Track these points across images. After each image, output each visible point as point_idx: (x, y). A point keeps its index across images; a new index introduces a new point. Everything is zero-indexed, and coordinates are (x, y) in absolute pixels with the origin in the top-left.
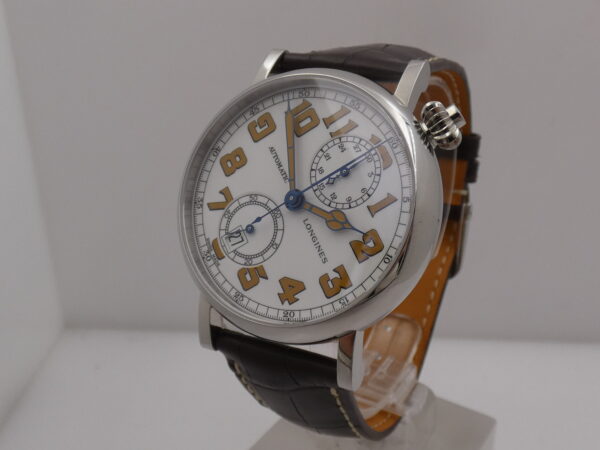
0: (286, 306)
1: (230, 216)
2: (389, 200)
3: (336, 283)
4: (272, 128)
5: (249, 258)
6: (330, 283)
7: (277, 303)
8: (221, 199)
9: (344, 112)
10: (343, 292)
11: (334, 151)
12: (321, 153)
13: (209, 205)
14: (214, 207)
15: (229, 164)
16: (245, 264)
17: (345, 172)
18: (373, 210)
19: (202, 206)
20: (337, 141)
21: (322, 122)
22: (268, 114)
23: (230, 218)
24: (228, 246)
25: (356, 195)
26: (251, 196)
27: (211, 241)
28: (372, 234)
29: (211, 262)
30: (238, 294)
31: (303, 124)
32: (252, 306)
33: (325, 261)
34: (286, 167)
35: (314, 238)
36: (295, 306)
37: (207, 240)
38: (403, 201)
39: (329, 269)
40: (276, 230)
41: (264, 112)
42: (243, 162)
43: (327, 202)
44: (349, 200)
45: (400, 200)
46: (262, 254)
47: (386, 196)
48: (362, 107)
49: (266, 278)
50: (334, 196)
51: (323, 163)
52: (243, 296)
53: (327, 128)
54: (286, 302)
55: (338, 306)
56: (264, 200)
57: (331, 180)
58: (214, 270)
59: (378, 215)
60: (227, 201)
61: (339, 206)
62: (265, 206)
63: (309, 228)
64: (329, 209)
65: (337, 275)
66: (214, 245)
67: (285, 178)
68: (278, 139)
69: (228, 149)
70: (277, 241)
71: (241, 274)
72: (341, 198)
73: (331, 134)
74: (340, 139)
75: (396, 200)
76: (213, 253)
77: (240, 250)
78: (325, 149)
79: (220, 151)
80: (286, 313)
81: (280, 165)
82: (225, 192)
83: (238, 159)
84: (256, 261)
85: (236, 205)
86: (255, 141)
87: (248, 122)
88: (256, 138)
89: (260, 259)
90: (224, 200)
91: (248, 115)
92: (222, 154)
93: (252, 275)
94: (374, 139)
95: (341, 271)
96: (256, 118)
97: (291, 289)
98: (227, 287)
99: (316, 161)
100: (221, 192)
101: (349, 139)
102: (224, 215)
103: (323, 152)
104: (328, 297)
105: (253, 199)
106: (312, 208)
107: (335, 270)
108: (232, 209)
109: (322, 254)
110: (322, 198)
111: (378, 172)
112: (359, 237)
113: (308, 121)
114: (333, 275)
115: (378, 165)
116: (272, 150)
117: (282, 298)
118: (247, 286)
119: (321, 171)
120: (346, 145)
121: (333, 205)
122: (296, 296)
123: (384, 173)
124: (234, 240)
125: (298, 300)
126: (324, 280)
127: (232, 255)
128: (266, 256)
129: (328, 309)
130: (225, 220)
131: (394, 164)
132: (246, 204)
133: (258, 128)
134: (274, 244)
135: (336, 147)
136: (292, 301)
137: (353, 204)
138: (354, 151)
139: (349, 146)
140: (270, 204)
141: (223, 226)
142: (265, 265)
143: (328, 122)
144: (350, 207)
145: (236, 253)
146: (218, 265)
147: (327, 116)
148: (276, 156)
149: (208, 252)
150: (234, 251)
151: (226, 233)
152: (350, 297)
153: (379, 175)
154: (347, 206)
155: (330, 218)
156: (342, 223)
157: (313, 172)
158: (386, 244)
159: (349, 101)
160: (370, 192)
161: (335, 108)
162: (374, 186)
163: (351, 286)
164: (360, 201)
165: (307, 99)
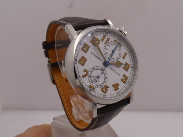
0: (117, 91)
1: (90, 76)
2: (126, 54)
3: (125, 79)
4: (88, 47)
5: (101, 85)
7: (114, 92)
8: (85, 73)
9: (104, 37)
10: (127, 80)
11: (107, 47)
12: (104, 49)
13: (82, 76)
14: (84, 76)
15: (82, 62)
16: (101, 87)
17: (113, 51)
18: (124, 58)
19: (80, 78)
20: (107, 44)
21: (101, 41)
22: (85, 43)
24: (94, 85)
25: (118, 56)
26: (93, 68)
27: (89, 86)
28: (126, 64)
29: (92, 92)
30: (104, 96)
32: (109, 96)
33: (120, 75)
35: (114, 71)
37: (88, 86)
38: (128, 53)
39: (122, 77)
40: (104, 74)
41: (83, 44)
42: (86, 60)
43: (113, 61)
44: (117, 58)
47: (124, 53)
48: (108, 34)
49: (109, 87)
50: (113, 59)
51: (106, 51)
52: (106, 95)
55: (128, 84)
56: (97, 68)
57: (111, 55)
58: (94, 93)
59: (125, 58)
60: (87, 73)
62: (98, 69)
63: (112, 69)
64: (116, 62)
65: (124, 77)
66: (90, 87)
67: (99, 59)
68: (92, 49)
69: (79, 58)
70: (106, 76)
71: (102, 90)
72: (115, 58)
73: (104, 43)
76: (91, 89)
77: (98, 84)
78: (105, 47)
80: (118, 93)
81: (96, 56)
82: (85, 70)
83: (83, 60)
84: (103, 85)
85: (90, 73)
86: (86, 53)
87: (81, 48)
89: (104, 84)
92: (78, 60)
93: (105, 89)
94: (115, 41)
95: (124, 75)
96: (82, 46)
97: (116, 86)
98: (100, 96)
99: (104, 51)
100: (84, 71)
101: (110, 43)
102: (88, 77)
104: (125, 83)
105: (94, 69)
106: (112, 64)
107: (123, 76)
108: (89, 74)
109: (118, 74)
110: (111, 60)
112: (123, 66)
113: (97, 41)
114: (123, 78)
115: (119, 47)
116: (92, 53)
117: (115, 90)
118: (105, 92)
119: (107, 54)
120: (109, 45)
121: (114, 61)
125: (119, 88)
126: (122, 80)
127: (97, 87)
128: (105, 82)
129: (126, 86)
130: (89, 78)
131: (122, 45)
132: (93, 71)
133: (84, 49)
134: (105, 78)
135: (107, 46)
136: (118, 89)
137: (118, 59)
138: (112, 45)
139: (110, 45)
140: (99, 68)
141: (90, 80)
142: (107, 84)
143: (102, 40)
144: (118, 60)
145: (97, 85)
146: (94, 91)
147: (101, 39)
148: (94, 54)
149: (90, 89)
150: (96, 85)
151: (92, 82)
152: (129, 81)
153: (120, 49)
154: (117, 60)
155: (117, 64)
156: (120, 64)
157: (105, 55)
158: (130, 64)
159: (104, 33)
160: (121, 54)
161: (102, 36)
162: (121, 52)
163: (128, 78)
164: (120, 57)
165: (94, 36)
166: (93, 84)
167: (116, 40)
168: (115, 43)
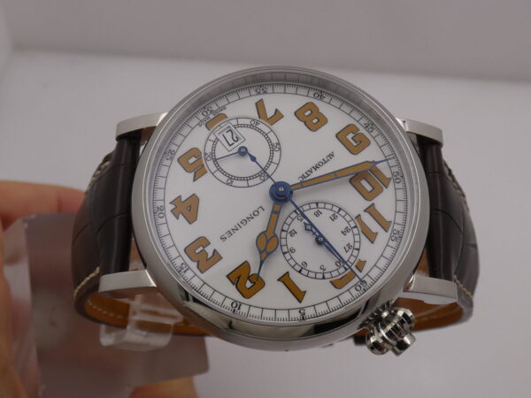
0: (169, 207)
1: (253, 126)
2: (299, 295)
3: (202, 254)
4: (354, 151)
5: (213, 156)
6: (201, 248)
7: (171, 197)
8: (270, 113)
9: (385, 225)
10: (193, 265)
11: (341, 223)
12: (336, 209)
13: (261, 100)
14: (260, 106)
15: (308, 113)
16: (205, 154)
17: (321, 241)
18: (285, 279)
19: (259, 93)
20: (352, 224)
21: (370, 203)
22: (369, 143)
23: (251, 126)
24: (221, 131)
25: (299, 257)
26: (279, 144)
27: (223, 112)
28: (258, 283)
29: (202, 117)
30: (173, 153)
31: (364, 183)
32: (163, 171)
33: (223, 238)
34: (315, 174)
35: (245, 222)
36: (170, 216)
38: (300, 309)
39: (216, 244)
40: (247, 179)
41: (370, 138)
42: (313, 128)
43: (286, 227)
44: (292, 251)
45: (301, 305)
46: (219, 169)
47: (302, 289)
48: (393, 244)
49: (194, 180)
50: (293, 233)
51: (327, 214)
52: (172, 159)
53: (365, 211)
54: (173, 207)
55: (178, 263)
56: (276, 159)
57: (310, 227)
58: (194, 122)
59: (281, 286)
60: (268, 120)
61: (283, 242)
62: (270, 161)
63: (255, 214)
65: (210, 255)
66: (220, 117)
67: (303, 177)
68: (345, 159)
69: (324, 108)
70: (236, 183)
71: (194, 152)
72: (292, 242)
73: (359, 215)
74: (356, 227)
75: (300, 302)
76: (212, 116)
77: (219, 144)
78: (342, 213)
79: (321, 99)
80: (162, 209)
81: (316, 168)
82: (278, 116)
83: (315, 121)
84: (211, 164)
85: (266, 130)
86: (337, 136)
87: (356, 124)
88: (340, 136)
89: (213, 168)
91: (363, 121)
92: (318, 103)
93: (196, 165)
94: (361, 265)
95: (217, 257)
96: (362, 130)
97: (188, 208)
98: (178, 140)
99: (327, 206)
100: (276, 110)
101: (357, 238)
102: (254, 120)
103: (338, 212)
104: (185, 250)
105: (275, 147)
108: (261, 126)
109: (230, 233)
110: (289, 221)
111: (327, 276)
112: (254, 270)
113: (369, 188)
114: (209, 250)
115: (335, 274)
116: (331, 156)
117: (177, 201)
118: (183, 161)
119: (318, 214)
120: (350, 235)
121: (284, 234)
122: (181, 217)
123: (327, 282)
124: (228, 135)
125: (178, 218)
126: (203, 241)
127: (213, 138)
128: (218, 174)
129: (173, 253)
130: (247, 122)
131: (337, 292)
132: (269, 140)
133: (351, 135)
134: (231, 179)
135: (347, 225)
136: (176, 213)
137: (288, 256)
138: (345, 244)
139: (349, 238)
140: (273, 166)
141: (241, 122)
142: (208, 176)
143: (371, 210)
144: (284, 253)
145: (216, 142)
146: (199, 125)
147: (377, 207)
148: (325, 162)
149: (211, 112)
150: (217, 139)
151: (235, 126)
153: (324, 278)
154: (285, 249)
155: (269, 235)
156: (265, 249)
157: (314, 206)
158: (252, 301)
159: (398, 228)
160: (303, 271)
161: (388, 214)
162: (311, 275)
163: (202, 272)
164: (292, 263)
165: (392, 182)
167: (365, 271)
168: (352, 260)
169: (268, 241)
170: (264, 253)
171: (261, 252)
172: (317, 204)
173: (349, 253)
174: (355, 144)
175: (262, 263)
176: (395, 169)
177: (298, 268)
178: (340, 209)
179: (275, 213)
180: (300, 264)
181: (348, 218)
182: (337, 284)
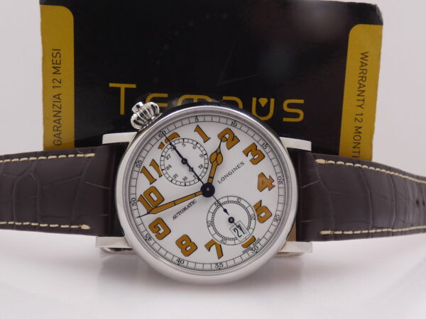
0: (275, 183)
1: (225, 239)
2: (198, 130)
3: (255, 154)
4: (160, 221)
5: (250, 218)
6: (255, 157)
7: (275, 189)
8: (214, 248)
9: (145, 171)
10: (259, 148)
12: (174, 181)
13: (219, 258)
14: (220, 254)
15: (188, 249)
16: (255, 219)
17: (185, 161)
18: (206, 139)
19: (221, 263)
20: (164, 171)
21: (152, 185)
22: (150, 226)
23: (226, 239)
25: (198, 152)
26: (208, 226)
27: (244, 249)
28: (222, 136)
29: (258, 245)
30: (276, 220)
31: (155, 198)
32: (280, 207)
33: (242, 163)
34: (185, 204)
35: (229, 174)
36: (274, 177)
38: (198, 121)
39: (247, 160)
40: (228, 202)
41: (148, 230)
42: (186, 238)
43: (205, 170)
44: (201, 156)
45: (197, 124)
46: (246, 209)
47: (196, 133)
48: (140, 159)
49: (261, 201)
50: (201, 166)
51: (180, 179)
52: (276, 216)
53: (156, 180)
54: (273, 184)
55: (268, 150)
56: (210, 215)
57: (191, 169)
58: (263, 242)
59: (208, 135)
60: (215, 243)
61: (207, 161)
62: (214, 214)
63: (223, 179)
64: (210, 164)
65: (250, 153)
66: (246, 246)
67: (193, 202)
68: (166, 215)
69: (178, 252)
70: (235, 199)
71: (262, 220)
72: (202, 161)
73: (160, 177)
74: (162, 170)
75: (198, 126)
76: (252, 246)
77: (246, 225)
78: (170, 179)
79: (180, 259)
80: (280, 182)
81: (185, 209)
82: (208, 247)
83: (184, 242)
84: (251, 212)
85: (216, 236)
86: (170, 231)
87: (156, 240)
88: (168, 231)
89: (250, 209)
90: (214, 246)
91: (152, 242)
92: (182, 256)
93: (260, 211)
94: (161, 146)
95: (246, 153)
96: (153, 235)
97: (264, 183)
98: (272, 229)
99: (179, 183)
100: (209, 250)
101: (162, 163)
102: (224, 244)
104: (264, 157)
105: (211, 224)
107: (247, 156)
108: (219, 239)
109: (238, 167)
110: (203, 174)
111: (182, 141)
112: (224, 145)
113: (152, 195)
114: (250, 156)
115: (177, 142)
116: (175, 217)
117: (271, 187)
118: (269, 214)
119: (185, 178)
120: (167, 165)
121: (206, 166)
122: (268, 178)
123: (182, 137)
124: (240, 233)
126: (255, 162)
127: (251, 231)
128: (246, 205)
129: (271, 155)
130: (228, 242)
131: (176, 131)
132: (215, 229)
133: (161, 232)
134: (238, 202)
135: (168, 171)
136: (271, 179)
137: (204, 153)
138: (170, 159)
139: (167, 163)
140: (212, 210)
141: (232, 242)
142: (253, 204)
143: (152, 180)
144: (206, 154)
145: (249, 228)
146: (260, 240)
147: (148, 182)
148: (179, 213)
149: (252, 249)
150: (248, 230)
151: (237, 239)
152: (261, 142)
153: (184, 139)
154: (206, 156)
155: (215, 163)
156: (217, 154)
157: (187, 184)
158: (225, 127)
159: (137, 169)
160: (195, 143)
161: (142, 177)
162: (191, 141)
163: (254, 143)
164: (202, 149)
165: (137, 198)
166: (244, 236)
167: (159, 142)
168: (166, 150)
169: (216, 159)
170: (218, 151)
171: (220, 153)
172: (185, 185)
173: (168, 154)
174: (159, 225)
175: (219, 147)
176: (134, 207)
177: (198, 145)
178: (171, 181)
179: (211, 177)
180: (197, 148)
181: (167, 176)
182: (176, 135)
